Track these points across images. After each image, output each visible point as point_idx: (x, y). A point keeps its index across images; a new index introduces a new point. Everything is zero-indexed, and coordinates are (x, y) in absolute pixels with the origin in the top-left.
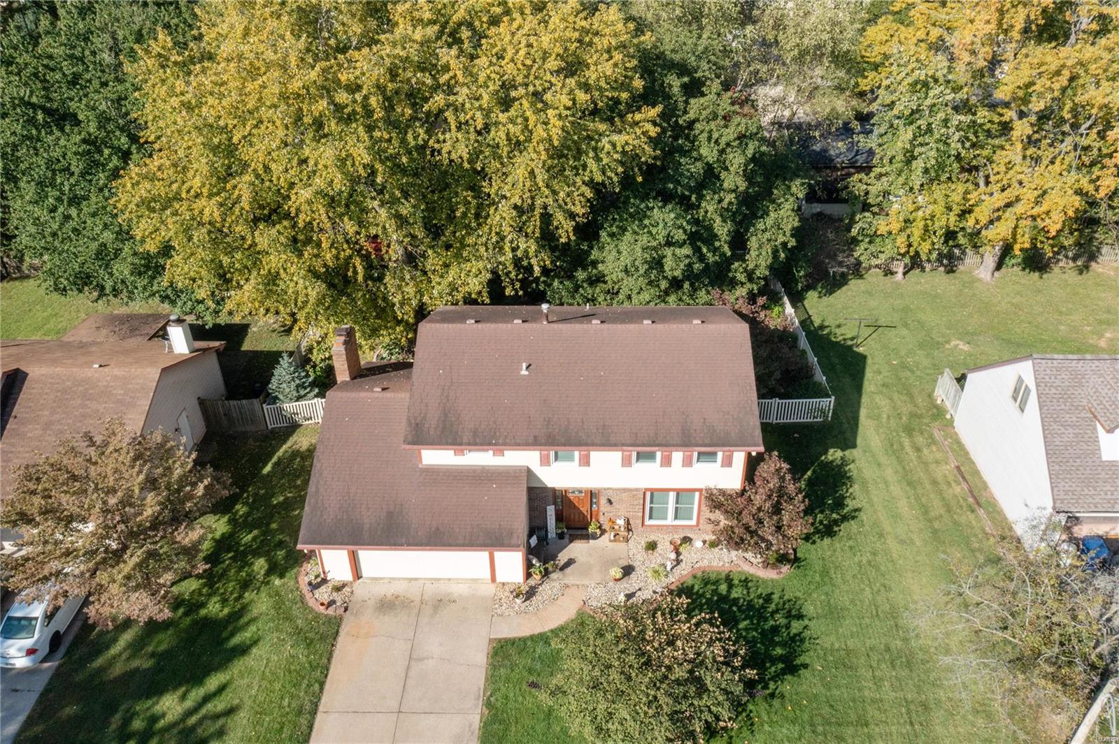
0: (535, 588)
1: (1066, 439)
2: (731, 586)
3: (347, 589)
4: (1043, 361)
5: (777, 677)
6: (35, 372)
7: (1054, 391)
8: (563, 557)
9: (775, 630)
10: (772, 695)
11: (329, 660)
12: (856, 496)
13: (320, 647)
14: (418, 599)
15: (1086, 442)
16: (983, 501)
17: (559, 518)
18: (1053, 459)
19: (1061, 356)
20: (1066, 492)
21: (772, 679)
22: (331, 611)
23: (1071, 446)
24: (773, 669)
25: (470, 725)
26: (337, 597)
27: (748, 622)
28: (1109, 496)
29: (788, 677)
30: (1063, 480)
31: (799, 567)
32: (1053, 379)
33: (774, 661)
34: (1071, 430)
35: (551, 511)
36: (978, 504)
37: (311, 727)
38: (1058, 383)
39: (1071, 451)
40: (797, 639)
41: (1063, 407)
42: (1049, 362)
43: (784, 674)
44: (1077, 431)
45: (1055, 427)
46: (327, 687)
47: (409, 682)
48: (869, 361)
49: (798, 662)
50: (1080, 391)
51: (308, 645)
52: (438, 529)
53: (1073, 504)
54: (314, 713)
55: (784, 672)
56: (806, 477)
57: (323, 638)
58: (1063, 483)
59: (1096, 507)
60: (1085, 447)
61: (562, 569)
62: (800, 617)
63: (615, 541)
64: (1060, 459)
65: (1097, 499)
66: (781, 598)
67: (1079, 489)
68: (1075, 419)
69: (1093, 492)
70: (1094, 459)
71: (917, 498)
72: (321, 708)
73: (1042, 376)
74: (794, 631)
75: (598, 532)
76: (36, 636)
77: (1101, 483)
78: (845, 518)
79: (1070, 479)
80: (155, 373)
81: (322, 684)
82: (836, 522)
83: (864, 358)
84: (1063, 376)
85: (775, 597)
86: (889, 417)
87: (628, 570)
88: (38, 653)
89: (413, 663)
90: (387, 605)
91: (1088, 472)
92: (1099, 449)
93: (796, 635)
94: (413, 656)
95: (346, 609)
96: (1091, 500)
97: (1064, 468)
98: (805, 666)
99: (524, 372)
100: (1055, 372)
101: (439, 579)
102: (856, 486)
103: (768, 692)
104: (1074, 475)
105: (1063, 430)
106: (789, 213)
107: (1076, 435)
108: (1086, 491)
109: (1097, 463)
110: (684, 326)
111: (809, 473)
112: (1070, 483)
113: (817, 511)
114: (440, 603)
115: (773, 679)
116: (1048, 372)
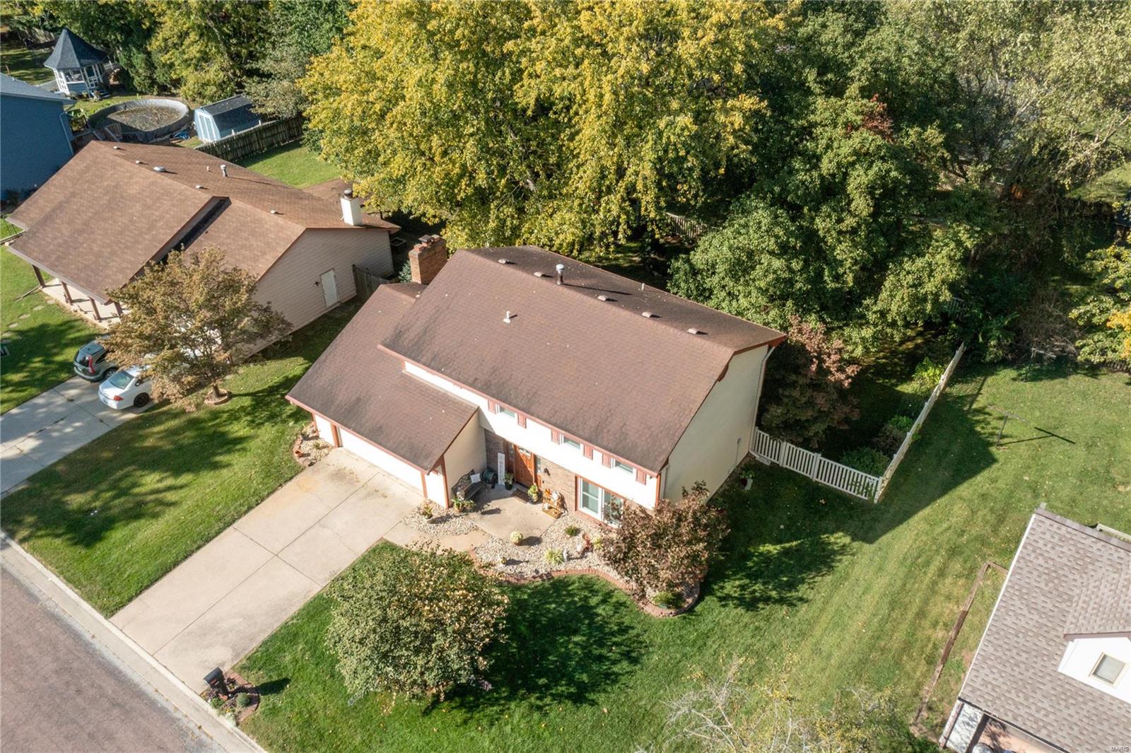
0: (450, 517)
1: (1023, 623)
2: (604, 601)
3: (326, 451)
4: (1048, 522)
5: (559, 698)
6: (236, 203)
7: (1041, 561)
8: (493, 505)
9: (601, 658)
10: (539, 708)
11: (268, 495)
12: (818, 588)
13: (271, 483)
14: (363, 482)
15: (1048, 641)
16: (954, 659)
17: (509, 470)
18: (991, 639)
19: (1076, 526)
20: (985, 683)
21: (552, 695)
22: (301, 461)
23: (1025, 635)
24: (564, 688)
25: (310, 591)
26: (314, 453)
27: (584, 638)
28: (1040, 715)
29: (569, 703)
30: (990, 667)
31: (685, 618)
32: (1048, 548)
33: (571, 682)
34: (1036, 617)
35: (501, 458)
36: (945, 659)
37: (218, 533)
38: (1053, 554)
39: (1022, 641)
40: (611, 678)
41: (1042, 585)
42: (1056, 525)
43: (567, 698)
44: (1044, 621)
45: (1017, 603)
46: (252, 512)
47: (302, 539)
48: (996, 466)
49: (592, 696)
50: (1077, 577)
51: (266, 476)
52: (381, 427)
53: (986, 701)
54: (229, 524)
55: (570, 696)
56: (787, 545)
57: (278, 478)
58: (988, 671)
59: (1015, 719)
60: (1044, 644)
61: (483, 513)
62: (634, 661)
63: (547, 512)
64: (1001, 642)
65: (1023, 711)
66: (638, 636)
67: (1005, 688)
68: (1050, 606)
69: (1021, 700)
70: (1047, 664)
71: (885, 620)
72: (235, 525)
73: (1036, 537)
74: (616, 669)
75: (535, 497)
76: (127, 389)
77: (1039, 696)
78: (781, 601)
79: (1000, 672)
80: (300, 229)
81: (250, 508)
82: (767, 600)
83: (992, 460)
84: (1065, 549)
85: (632, 633)
86: (950, 528)
87: (531, 541)
88: (121, 402)
89: (317, 526)
90: (340, 476)
91: (1029, 674)
92: (1061, 656)
93: (614, 673)
94: (321, 522)
95: (311, 464)
96: (1012, 707)
97: (1000, 654)
98: (593, 703)
99: (507, 320)
100: (1056, 540)
101: (390, 475)
102: (828, 578)
103: (539, 703)
104: (1008, 670)
105: (1025, 612)
106: (945, 260)
107: (1041, 626)
108: (1013, 695)
109: (1049, 671)
110: (672, 330)
111: (794, 543)
112: (997, 676)
113: (760, 580)
114: (376, 493)
115: (554, 697)
116: (1048, 536)
